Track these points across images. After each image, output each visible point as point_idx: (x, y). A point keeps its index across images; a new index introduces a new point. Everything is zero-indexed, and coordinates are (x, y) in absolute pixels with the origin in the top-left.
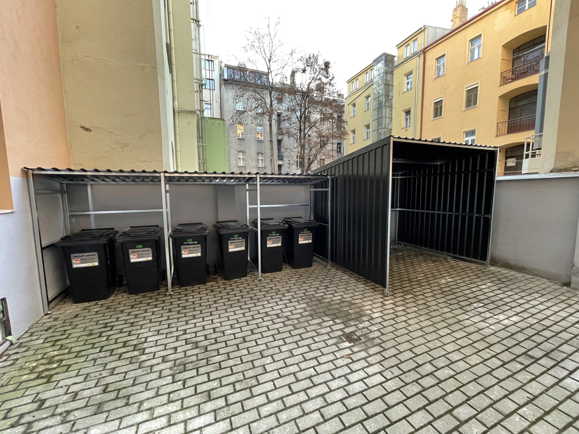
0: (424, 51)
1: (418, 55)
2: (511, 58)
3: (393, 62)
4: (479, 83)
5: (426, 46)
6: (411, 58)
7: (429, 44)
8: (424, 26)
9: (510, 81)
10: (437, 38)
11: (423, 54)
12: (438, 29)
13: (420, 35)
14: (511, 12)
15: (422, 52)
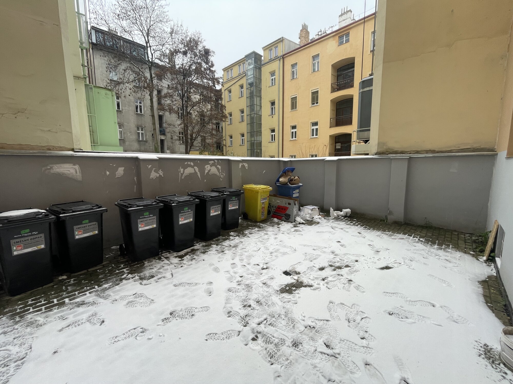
0: (283, 57)
1: (279, 59)
2: (336, 74)
3: (261, 60)
4: (319, 89)
5: (284, 53)
6: (274, 60)
7: (286, 53)
8: (282, 38)
9: (336, 90)
10: (291, 50)
11: (282, 59)
12: (291, 42)
13: (280, 43)
14: (336, 42)
15: (282, 57)
